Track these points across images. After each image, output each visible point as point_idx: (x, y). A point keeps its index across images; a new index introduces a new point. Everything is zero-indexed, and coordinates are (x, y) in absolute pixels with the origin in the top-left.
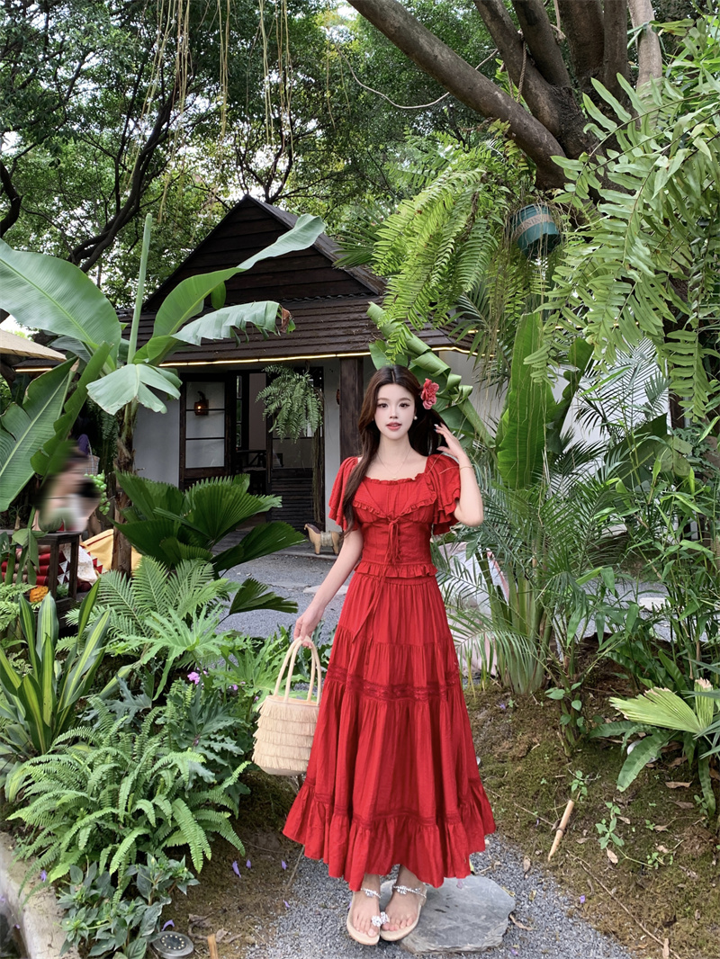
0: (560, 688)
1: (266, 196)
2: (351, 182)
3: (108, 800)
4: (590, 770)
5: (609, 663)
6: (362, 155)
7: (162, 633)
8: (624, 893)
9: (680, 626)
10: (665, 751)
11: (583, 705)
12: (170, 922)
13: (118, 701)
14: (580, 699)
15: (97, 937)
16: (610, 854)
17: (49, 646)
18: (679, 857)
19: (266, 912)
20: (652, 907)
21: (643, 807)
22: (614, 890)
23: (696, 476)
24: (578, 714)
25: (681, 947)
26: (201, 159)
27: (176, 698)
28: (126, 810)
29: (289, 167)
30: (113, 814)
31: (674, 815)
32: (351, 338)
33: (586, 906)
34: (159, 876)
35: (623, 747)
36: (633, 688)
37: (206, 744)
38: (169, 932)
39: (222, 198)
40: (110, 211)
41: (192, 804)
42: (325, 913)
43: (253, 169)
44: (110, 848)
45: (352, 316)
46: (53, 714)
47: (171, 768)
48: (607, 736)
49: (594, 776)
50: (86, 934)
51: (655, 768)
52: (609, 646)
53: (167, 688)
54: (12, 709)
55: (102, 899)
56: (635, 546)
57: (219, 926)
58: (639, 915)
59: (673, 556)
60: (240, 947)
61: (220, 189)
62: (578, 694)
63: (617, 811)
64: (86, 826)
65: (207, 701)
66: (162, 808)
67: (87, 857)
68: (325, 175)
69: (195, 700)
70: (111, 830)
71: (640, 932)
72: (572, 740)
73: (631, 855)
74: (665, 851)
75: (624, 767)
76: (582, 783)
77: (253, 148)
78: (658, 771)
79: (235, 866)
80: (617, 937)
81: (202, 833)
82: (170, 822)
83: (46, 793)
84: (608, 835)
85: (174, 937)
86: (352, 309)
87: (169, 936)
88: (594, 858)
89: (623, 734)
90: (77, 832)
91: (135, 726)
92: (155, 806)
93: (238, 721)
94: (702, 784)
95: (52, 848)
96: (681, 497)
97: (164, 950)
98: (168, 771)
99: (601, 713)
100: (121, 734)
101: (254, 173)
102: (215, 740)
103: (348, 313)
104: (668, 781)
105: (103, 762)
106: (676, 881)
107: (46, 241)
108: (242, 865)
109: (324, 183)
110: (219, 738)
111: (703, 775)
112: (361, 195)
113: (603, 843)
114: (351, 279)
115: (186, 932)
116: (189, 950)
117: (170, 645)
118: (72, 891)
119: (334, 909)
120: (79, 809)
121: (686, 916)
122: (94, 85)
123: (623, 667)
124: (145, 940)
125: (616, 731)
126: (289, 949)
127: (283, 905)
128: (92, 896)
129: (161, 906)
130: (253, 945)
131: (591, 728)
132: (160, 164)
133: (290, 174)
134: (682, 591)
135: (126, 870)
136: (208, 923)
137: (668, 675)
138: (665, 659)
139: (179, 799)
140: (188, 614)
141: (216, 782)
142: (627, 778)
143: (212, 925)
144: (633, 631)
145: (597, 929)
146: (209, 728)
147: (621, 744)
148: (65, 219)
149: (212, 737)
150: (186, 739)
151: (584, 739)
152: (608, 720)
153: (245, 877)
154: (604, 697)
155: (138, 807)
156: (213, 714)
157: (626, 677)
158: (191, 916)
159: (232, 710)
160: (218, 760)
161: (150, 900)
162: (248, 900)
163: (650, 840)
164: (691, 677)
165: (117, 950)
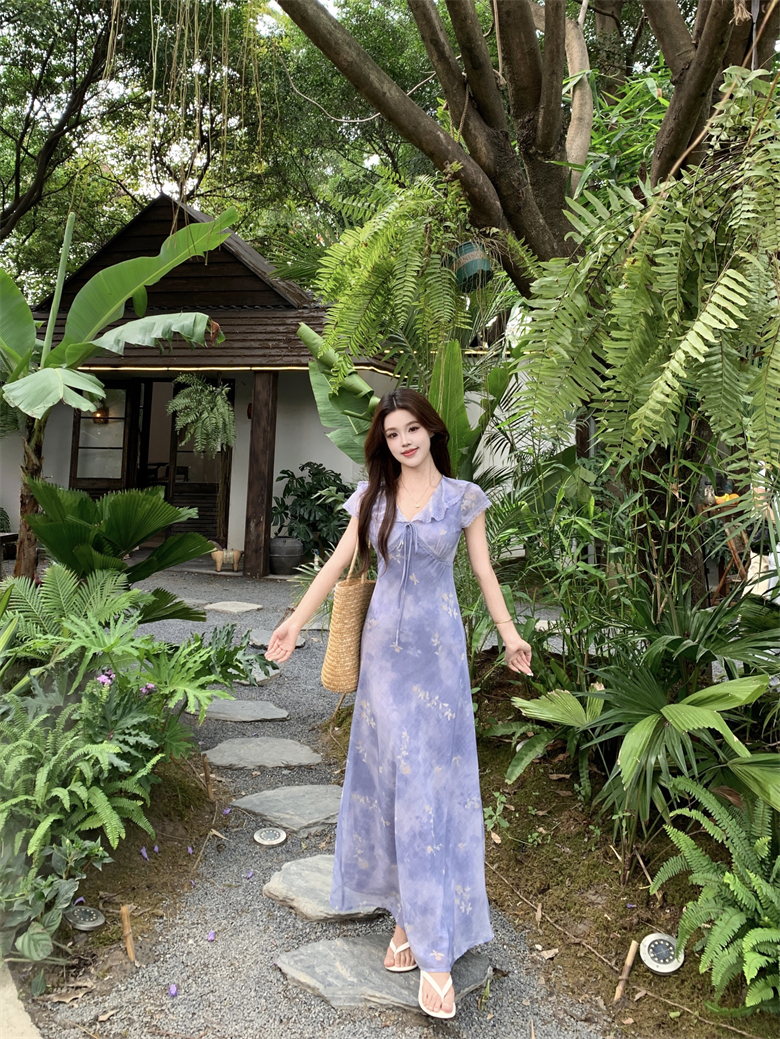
1: (181, 193)
2: (272, 186)
3: (21, 789)
5: (505, 671)
6: (285, 159)
7: (79, 634)
8: (505, 867)
9: (572, 640)
10: (549, 748)
11: (479, 707)
12: (81, 899)
13: (29, 698)
15: (15, 909)
16: (494, 835)
18: (556, 836)
19: (174, 889)
20: (530, 877)
21: (528, 795)
22: (496, 865)
23: (596, 505)
25: (553, 910)
26: (112, 148)
29: (207, 165)
30: (27, 801)
31: (554, 802)
32: (267, 351)
34: (75, 854)
35: (513, 744)
37: (121, 738)
38: (81, 907)
39: (130, 191)
41: (108, 791)
43: (168, 163)
44: (24, 832)
45: (269, 329)
47: (88, 760)
48: (499, 735)
49: (485, 770)
50: (2, 906)
51: (540, 763)
53: (81, 687)
55: (17, 877)
56: (534, 565)
57: (128, 902)
58: (517, 885)
59: (570, 576)
60: (150, 919)
61: (129, 181)
63: (504, 799)
64: (2, 811)
65: (122, 699)
66: (78, 794)
67: (2, 839)
68: (245, 176)
69: (110, 697)
70: (25, 816)
71: (517, 899)
73: (515, 835)
74: (544, 832)
75: (513, 763)
77: (169, 142)
78: (543, 765)
79: (143, 850)
80: (496, 904)
81: (117, 817)
82: (86, 807)
84: (494, 818)
85: (86, 911)
86: (269, 321)
87: (81, 910)
89: (514, 734)
92: (72, 793)
93: (153, 717)
94: (582, 775)
96: (582, 522)
97: (77, 921)
98: (85, 762)
99: (495, 716)
101: (168, 168)
102: (130, 734)
103: (266, 325)
104: (552, 773)
105: (18, 754)
106: (553, 856)
108: (150, 850)
109: (244, 185)
110: (134, 733)
111: (583, 767)
112: (281, 200)
114: (270, 289)
115: (97, 907)
116: (101, 922)
117: (88, 645)
119: (238, 887)
121: (558, 884)
124: (60, 911)
125: (509, 730)
127: (190, 884)
128: (7, 873)
129: (77, 882)
130: (162, 917)
131: (484, 729)
132: (65, 150)
133: (207, 172)
134: (577, 609)
135: (41, 850)
136: (117, 899)
137: (558, 681)
138: (556, 667)
139: (95, 787)
141: (130, 772)
142: (515, 772)
143: (122, 901)
146: (124, 724)
147: (511, 743)
149: (127, 731)
150: (101, 733)
152: (500, 722)
153: (153, 860)
154: (498, 702)
155: (53, 794)
156: (127, 711)
157: (519, 684)
158: (101, 893)
159: (145, 707)
160: (133, 752)
161: (64, 876)
162: (157, 880)
163: (532, 823)
164: (578, 683)
165: (34, 920)
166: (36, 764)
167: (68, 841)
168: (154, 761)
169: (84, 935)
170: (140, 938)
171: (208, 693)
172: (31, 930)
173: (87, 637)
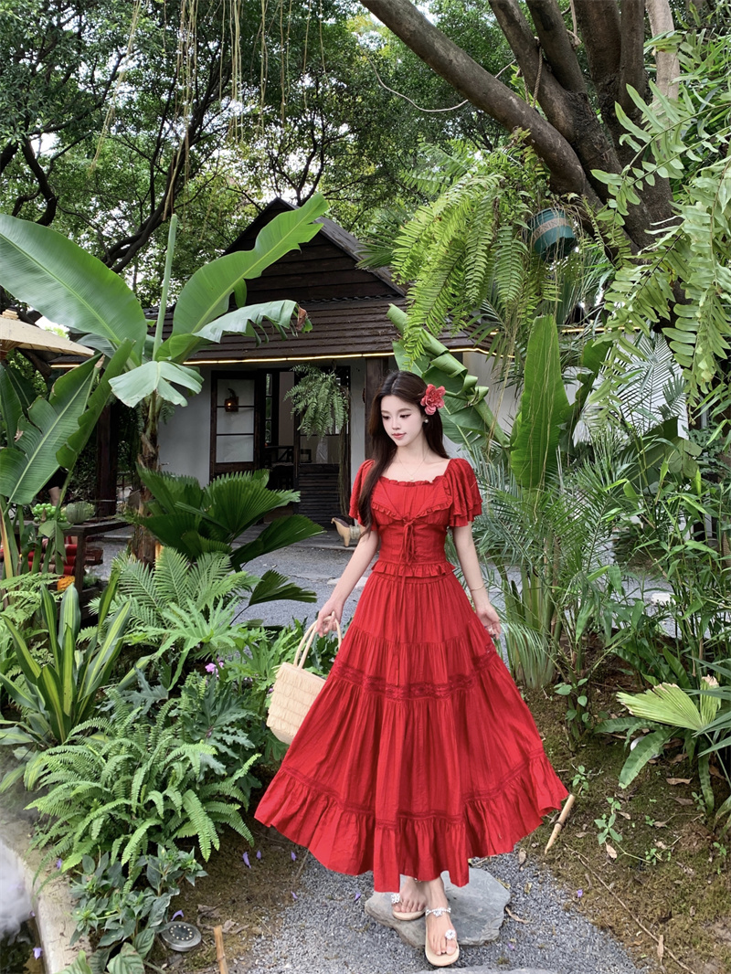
0: (568, 683)
1: (298, 198)
2: (382, 186)
3: (121, 791)
4: (593, 765)
5: (616, 659)
6: (393, 159)
7: (179, 624)
8: (622, 888)
10: (667, 747)
11: (589, 700)
12: (180, 912)
13: (136, 692)
14: (586, 695)
15: (106, 928)
16: (609, 849)
17: (69, 637)
18: (677, 853)
19: (274, 903)
20: (649, 902)
21: (644, 802)
22: (612, 884)
24: (584, 709)
25: (676, 944)
27: (192, 691)
28: (139, 800)
30: (126, 805)
31: (673, 811)
32: (376, 339)
33: (584, 900)
35: (626, 743)
36: (638, 683)
37: (219, 736)
38: (177, 922)
39: (255, 200)
40: (147, 212)
41: (203, 795)
42: (331, 904)
43: (286, 172)
44: (122, 839)
46: (73, 704)
47: (183, 761)
48: (612, 732)
49: (597, 771)
50: (95, 924)
51: (657, 764)
52: (615, 643)
53: (182, 680)
54: (33, 698)
55: (114, 889)
56: (641, 546)
57: (227, 917)
58: (636, 910)
59: (679, 556)
60: (247, 938)
61: (253, 191)
62: (585, 690)
63: (618, 806)
64: (99, 817)
65: (221, 694)
66: (173, 799)
67: (99, 847)
68: (357, 178)
69: (209, 692)
70: (124, 821)
71: (636, 927)
72: (577, 735)
73: (629, 850)
74: (664, 847)
75: (627, 764)
76: (583, 778)
78: (660, 767)
79: (245, 856)
80: (614, 932)
81: (211, 824)
82: (180, 813)
83: (62, 783)
84: (607, 830)
85: (182, 927)
87: (177, 926)
88: (593, 853)
89: (627, 730)
90: (91, 822)
91: (151, 717)
92: (166, 798)
93: (251, 713)
94: (702, 781)
95: (66, 838)
96: (689, 499)
97: (172, 941)
98: (181, 764)
99: (607, 708)
100: (136, 725)
101: (287, 176)
102: (228, 732)
103: (373, 314)
104: (670, 777)
105: (118, 753)
106: (673, 877)
107: (84, 241)
108: (253, 856)
109: (355, 187)
110: (231, 731)
111: (702, 772)
112: (391, 199)
113: (601, 839)
114: (377, 280)
115: (194, 922)
116: (196, 941)
117: (186, 636)
118: (83, 881)
119: (341, 900)
120: (93, 799)
121: (681, 913)
122: (129, 88)
123: (629, 663)
124: (153, 931)
125: (620, 726)
126: (295, 941)
127: (291, 896)
128: (103, 886)
129: (169, 897)
130: (260, 936)
131: (596, 724)
133: (322, 177)
134: (687, 590)
135: (136, 861)
136: (216, 914)
137: (672, 672)
138: (669, 656)
139: (190, 790)
140: (206, 606)
141: (226, 774)
142: (629, 775)
143: (221, 916)
144: (638, 627)
145: (594, 924)
146: (222, 720)
147: (625, 740)
148: (102, 220)
150: (199, 731)
151: (589, 735)
152: (613, 716)
153: (255, 868)
154: (610, 692)
155: (149, 798)
156: (226, 705)
157: (631, 673)
158: (200, 906)
159: (245, 702)
160: (230, 752)
161: (159, 890)
162: (257, 891)
163: (650, 835)
164: (694, 675)
165: (125, 941)
166: (135, 764)
167: (163, 851)
168: (250, 761)
169: (179, 956)
170: (236, 961)
172: (123, 952)
173: (186, 627)
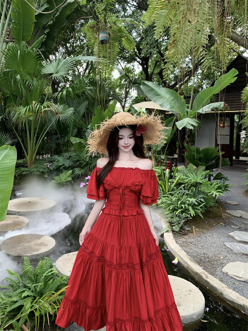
12: (187, 225)
28: (180, 206)
44: (176, 211)
66: (186, 207)
67: (171, 212)
70: (176, 208)
81: (194, 212)
82: (188, 209)
90: (170, 207)
97: (185, 227)
116: (190, 229)
127: (212, 229)
128: (172, 217)
129: (184, 221)
135: (179, 215)
139: (190, 206)
141: (198, 205)
149: (199, 198)
150: (193, 197)
160: (199, 202)
166: (179, 200)
167: (184, 214)
168: (204, 204)
169: (186, 230)
171: (219, 193)
